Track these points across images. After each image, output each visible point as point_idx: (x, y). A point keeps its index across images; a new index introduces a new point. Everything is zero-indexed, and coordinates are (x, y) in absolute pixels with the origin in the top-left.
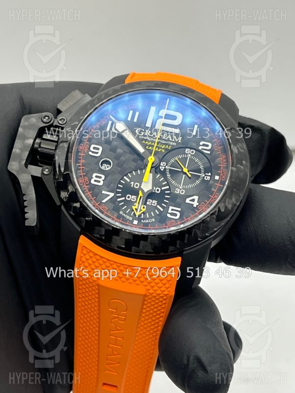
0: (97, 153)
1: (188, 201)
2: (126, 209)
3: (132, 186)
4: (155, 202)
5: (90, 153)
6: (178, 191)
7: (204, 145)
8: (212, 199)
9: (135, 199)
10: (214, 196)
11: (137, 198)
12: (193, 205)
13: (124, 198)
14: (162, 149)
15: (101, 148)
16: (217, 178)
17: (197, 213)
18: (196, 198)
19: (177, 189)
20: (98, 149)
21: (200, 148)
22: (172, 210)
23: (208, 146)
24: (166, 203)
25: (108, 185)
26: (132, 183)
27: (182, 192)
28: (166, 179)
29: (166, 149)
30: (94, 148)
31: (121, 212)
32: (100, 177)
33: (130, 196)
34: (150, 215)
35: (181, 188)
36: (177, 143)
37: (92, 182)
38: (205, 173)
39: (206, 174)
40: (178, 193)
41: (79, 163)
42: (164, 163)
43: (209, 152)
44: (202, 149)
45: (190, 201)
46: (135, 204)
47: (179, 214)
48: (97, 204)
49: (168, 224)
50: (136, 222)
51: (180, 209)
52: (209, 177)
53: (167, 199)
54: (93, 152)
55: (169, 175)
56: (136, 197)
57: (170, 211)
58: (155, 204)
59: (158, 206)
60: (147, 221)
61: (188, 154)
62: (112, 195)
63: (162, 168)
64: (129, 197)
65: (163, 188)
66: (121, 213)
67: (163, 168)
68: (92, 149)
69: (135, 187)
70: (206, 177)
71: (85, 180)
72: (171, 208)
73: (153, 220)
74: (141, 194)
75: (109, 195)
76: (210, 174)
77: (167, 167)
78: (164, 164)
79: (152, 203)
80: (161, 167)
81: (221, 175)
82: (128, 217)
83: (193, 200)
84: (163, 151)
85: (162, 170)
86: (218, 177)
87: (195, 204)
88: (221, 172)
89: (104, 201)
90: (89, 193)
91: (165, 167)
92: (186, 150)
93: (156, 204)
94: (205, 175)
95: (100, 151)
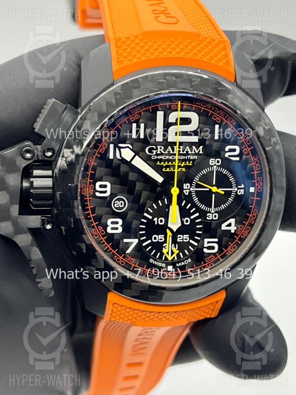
0: (105, 192)
1: (224, 227)
2: (155, 254)
3: (156, 223)
4: (186, 237)
5: (98, 194)
6: (210, 217)
7: (231, 150)
8: (251, 218)
9: (163, 239)
10: (253, 213)
11: (165, 238)
12: (230, 230)
13: (150, 241)
14: (183, 167)
15: (108, 184)
16: (252, 190)
17: (236, 240)
18: (232, 221)
19: (208, 215)
20: (105, 186)
21: (227, 155)
22: (208, 242)
23: (234, 150)
24: (199, 235)
25: (128, 231)
26: (156, 219)
27: (215, 216)
28: (194, 205)
29: (187, 167)
30: (101, 186)
31: (151, 259)
32: (117, 223)
33: (156, 236)
34: (184, 254)
35: (213, 212)
36: (198, 154)
37: (109, 230)
38: (237, 187)
39: (239, 187)
40: (211, 218)
41: (88, 210)
42: (187, 184)
43: (238, 159)
44: (229, 156)
45: (227, 226)
46: (164, 245)
47: (216, 246)
48: (121, 258)
49: (206, 261)
50: (170, 268)
51: (216, 240)
52: (243, 190)
53: (199, 229)
54: (101, 192)
55: (196, 199)
56: (163, 236)
57: (206, 245)
58: (186, 239)
59: (191, 241)
60: (183, 264)
61: (213, 166)
62: (136, 241)
63: (186, 192)
64: (155, 238)
65: (192, 217)
66: (151, 261)
67: (188, 191)
68: (98, 188)
69: (160, 223)
70: (239, 190)
71: (99, 231)
72: (206, 240)
73: (189, 260)
74: (169, 233)
75: (132, 243)
76: (243, 186)
77: (191, 189)
78: (188, 186)
79: (183, 239)
80: (184, 191)
81: (256, 184)
82: (160, 264)
83: (230, 225)
84: (184, 169)
85: (187, 194)
86: (253, 188)
87: (233, 229)
88: (256, 181)
89: (128, 251)
90: (108, 246)
91: (189, 189)
92: (211, 162)
93: (188, 238)
94: (238, 189)
95: (108, 189)
